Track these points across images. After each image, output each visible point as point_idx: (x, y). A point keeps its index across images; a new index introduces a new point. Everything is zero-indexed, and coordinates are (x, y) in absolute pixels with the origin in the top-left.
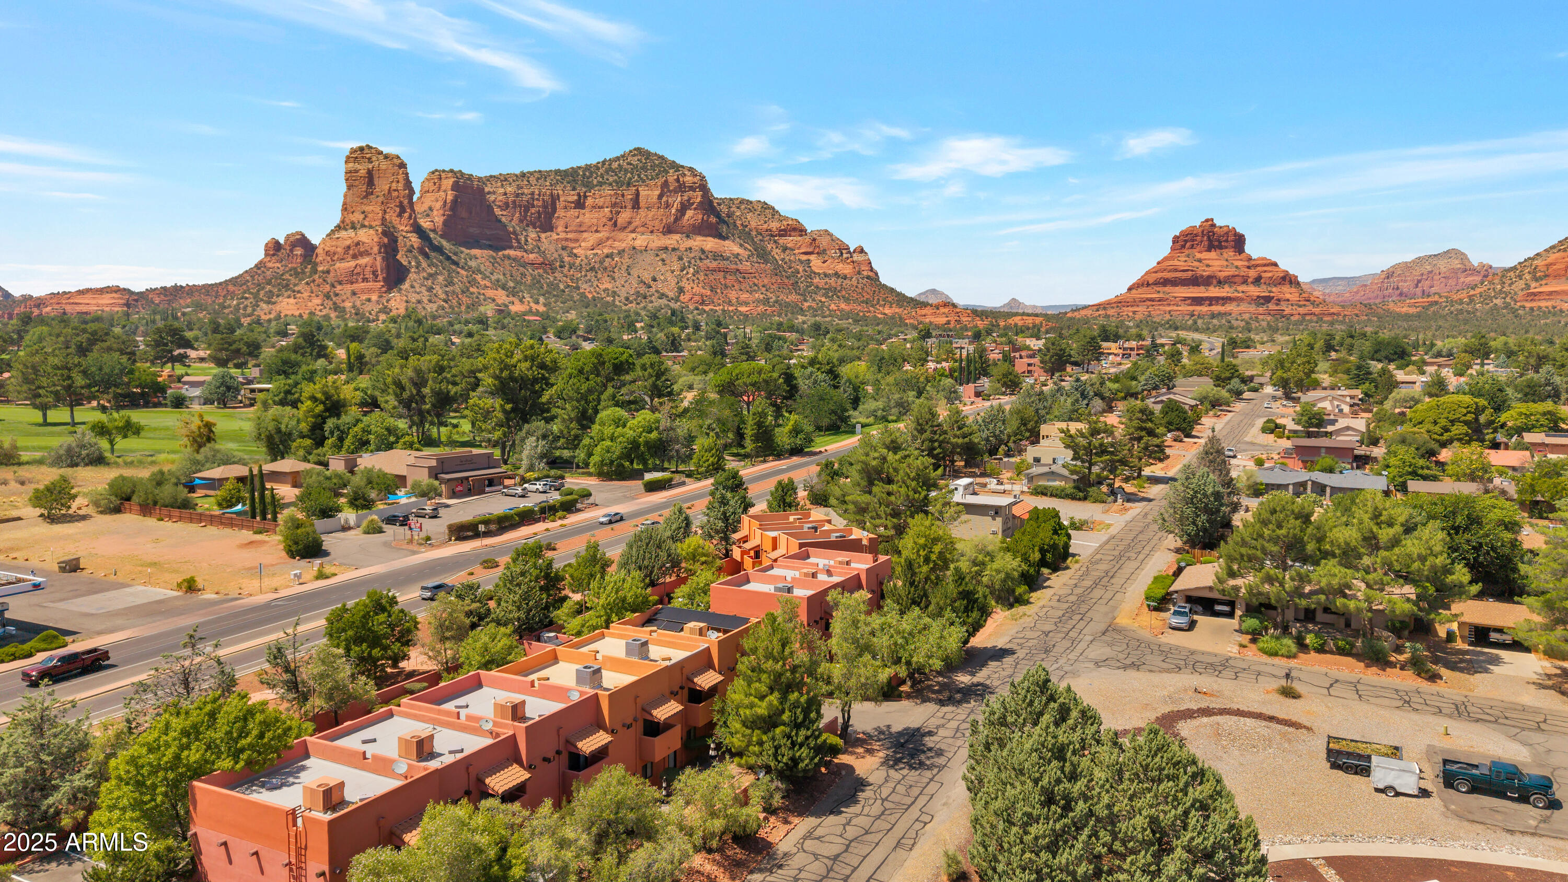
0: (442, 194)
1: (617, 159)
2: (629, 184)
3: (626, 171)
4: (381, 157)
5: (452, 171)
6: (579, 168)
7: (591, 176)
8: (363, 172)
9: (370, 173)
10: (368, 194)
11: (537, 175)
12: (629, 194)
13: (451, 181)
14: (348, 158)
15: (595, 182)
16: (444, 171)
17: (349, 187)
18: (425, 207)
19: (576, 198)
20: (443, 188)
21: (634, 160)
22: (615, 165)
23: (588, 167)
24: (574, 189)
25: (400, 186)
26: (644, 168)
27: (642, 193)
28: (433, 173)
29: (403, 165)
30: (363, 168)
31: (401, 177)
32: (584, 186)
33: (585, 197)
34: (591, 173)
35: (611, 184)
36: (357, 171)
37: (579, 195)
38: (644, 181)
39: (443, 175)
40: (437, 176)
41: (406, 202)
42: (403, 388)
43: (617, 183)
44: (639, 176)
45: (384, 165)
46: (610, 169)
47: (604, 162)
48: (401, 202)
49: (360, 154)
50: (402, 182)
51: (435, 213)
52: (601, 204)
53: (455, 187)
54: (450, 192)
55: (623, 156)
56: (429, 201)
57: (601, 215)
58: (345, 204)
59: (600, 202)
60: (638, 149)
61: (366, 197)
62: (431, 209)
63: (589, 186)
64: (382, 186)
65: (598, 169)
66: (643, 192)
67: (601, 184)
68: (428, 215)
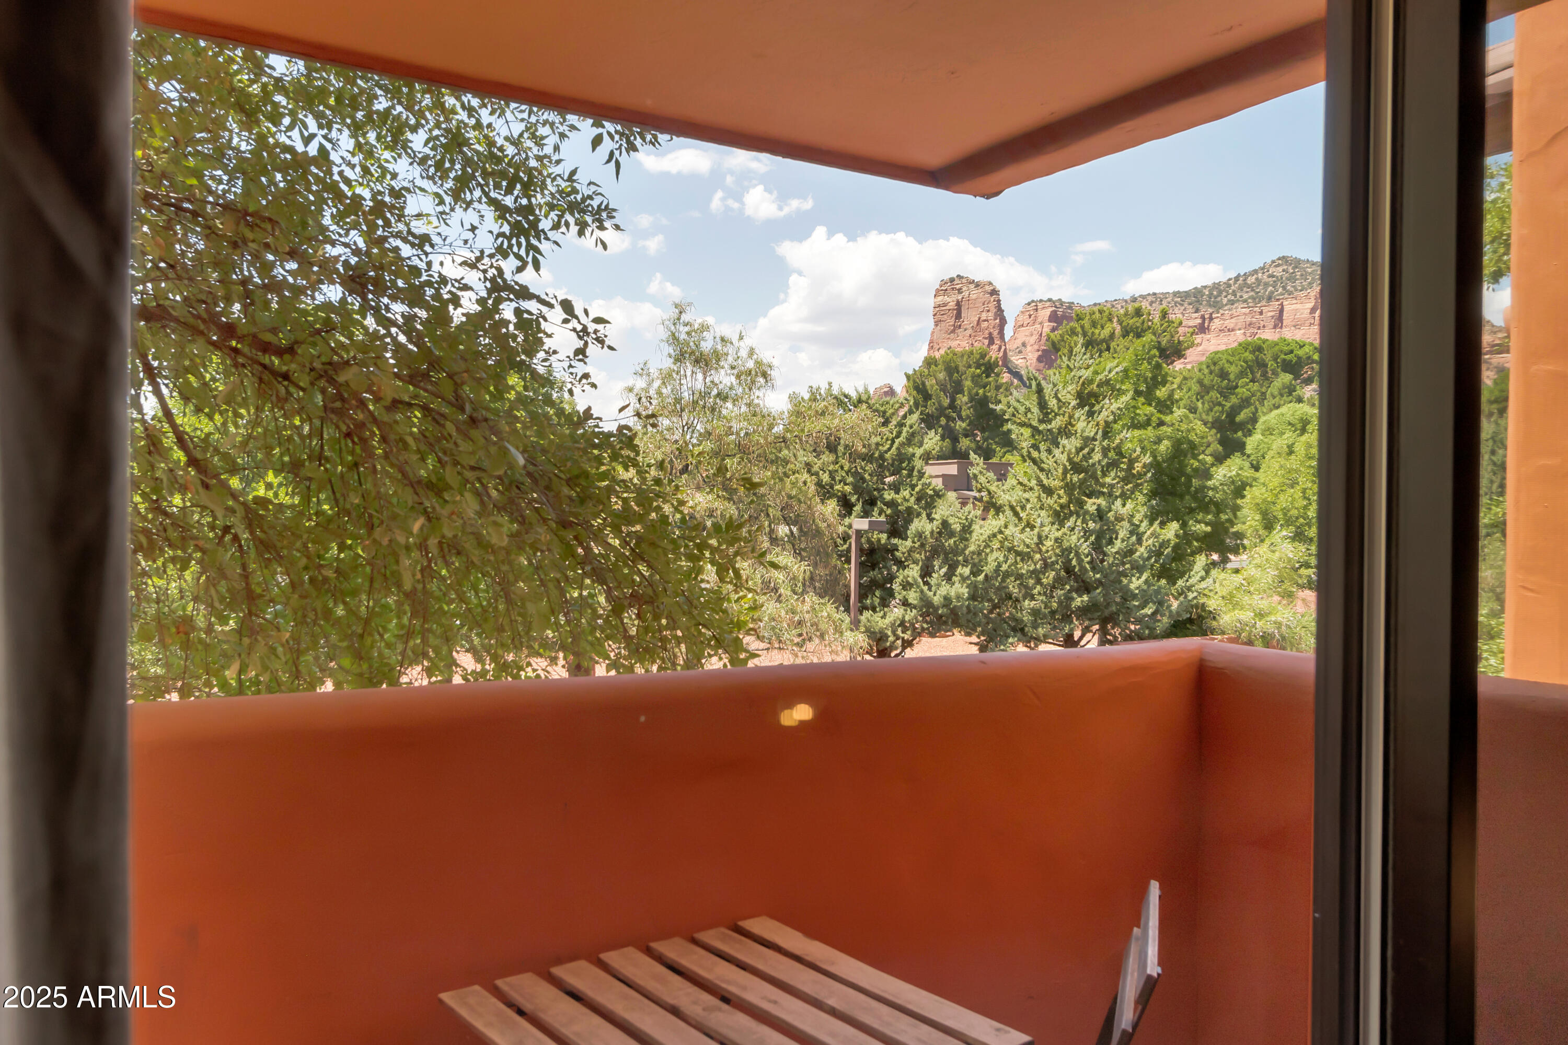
0: (1038, 326)
1: (1255, 272)
2: (1269, 299)
3: (1266, 285)
4: (972, 286)
5: (1050, 300)
6: (1205, 287)
7: (1219, 295)
8: (952, 305)
9: (959, 304)
10: (956, 328)
11: (1150, 299)
12: (1270, 311)
13: (1048, 312)
14: (938, 291)
15: (1225, 301)
16: (1041, 301)
17: (937, 323)
18: (1018, 343)
19: (1199, 321)
20: (1039, 320)
21: (1278, 272)
22: (1252, 280)
23: (1216, 286)
24: (1197, 311)
25: (991, 315)
26: (1292, 278)
27: (1286, 308)
28: (1029, 304)
29: (994, 292)
30: (951, 300)
31: (992, 306)
32: (1210, 306)
33: (1211, 319)
34: (1220, 292)
35: (1245, 301)
36: (945, 305)
37: (1203, 317)
38: (1290, 293)
39: (1040, 305)
40: (1034, 306)
41: (995, 333)
42: (927, 397)
43: (1254, 298)
44: (1284, 288)
45: (975, 293)
46: (1245, 284)
47: (1237, 278)
48: (990, 334)
49: (951, 285)
50: (993, 310)
51: (1029, 348)
52: (1231, 326)
53: (1053, 317)
54: (1047, 324)
55: (1262, 269)
56: (1022, 336)
57: (1232, 338)
58: (931, 342)
59: (1230, 323)
60: (1283, 258)
61: (953, 331)
62: (1024, 345)
63: (1217, 306)
64: (970, 317)
65: (1229, 286)
66: (1289, 306)
67: (1232, 302)
68: (1020, 352)
